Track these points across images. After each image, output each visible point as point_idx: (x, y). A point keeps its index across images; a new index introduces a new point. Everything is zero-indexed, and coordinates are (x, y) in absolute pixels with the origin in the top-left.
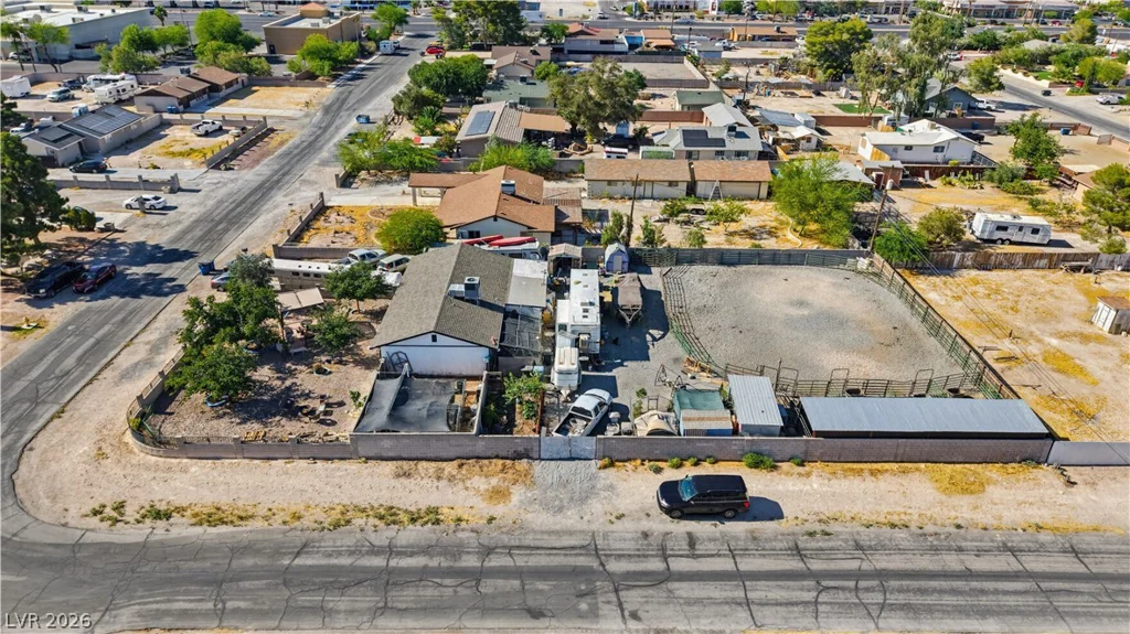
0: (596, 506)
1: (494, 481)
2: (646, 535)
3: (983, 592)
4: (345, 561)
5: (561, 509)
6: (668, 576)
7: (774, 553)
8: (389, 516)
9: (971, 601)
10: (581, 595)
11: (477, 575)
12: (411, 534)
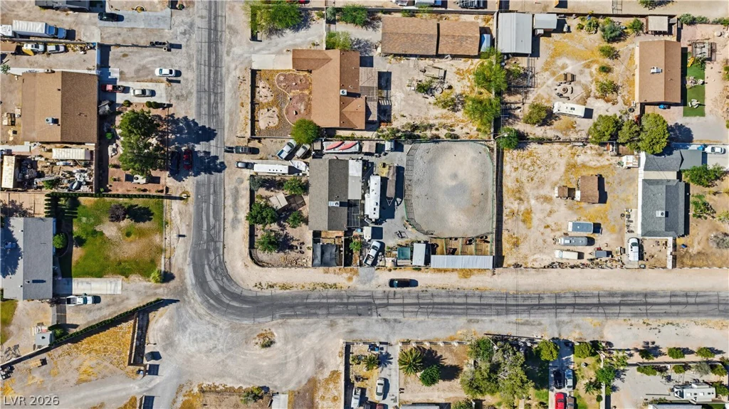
0: (374, 282)
1: (349, 275)
2: (384, 292)
3: (454, 309)
4: (317, 301)
5: (365, 283)
6: (388, 305)
7: (413, 298)
8: (324, 286)
9: (450, 311)
10: (369, 310)
11: (347, 304)
12: (331, 292)
